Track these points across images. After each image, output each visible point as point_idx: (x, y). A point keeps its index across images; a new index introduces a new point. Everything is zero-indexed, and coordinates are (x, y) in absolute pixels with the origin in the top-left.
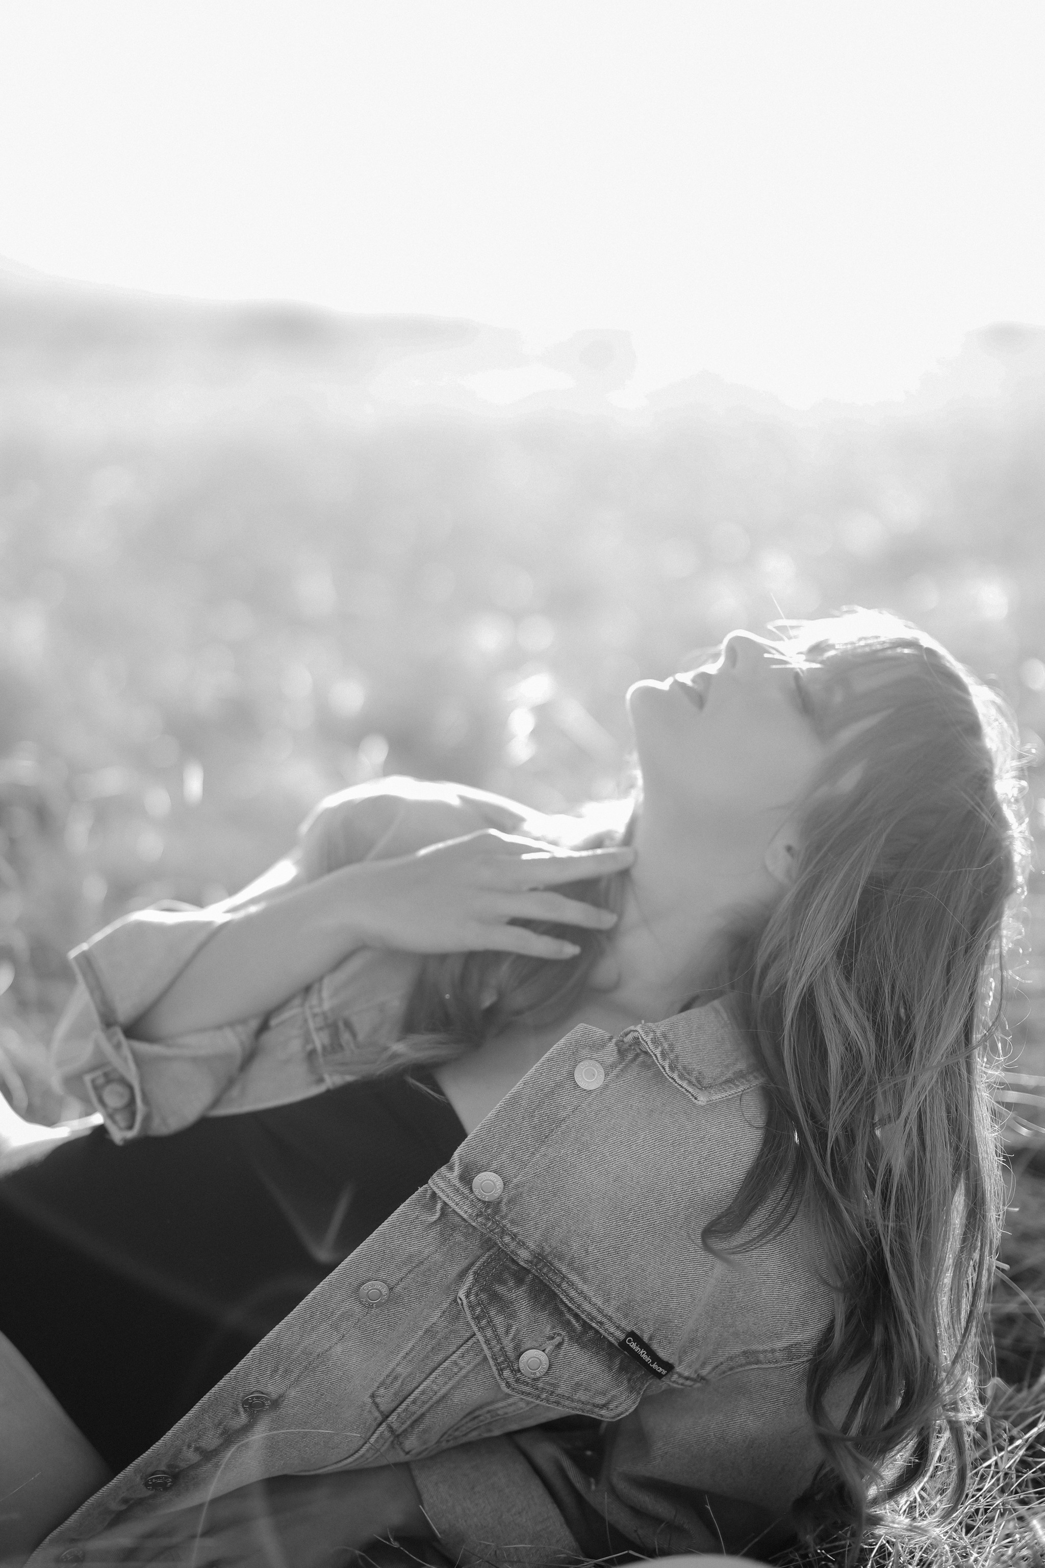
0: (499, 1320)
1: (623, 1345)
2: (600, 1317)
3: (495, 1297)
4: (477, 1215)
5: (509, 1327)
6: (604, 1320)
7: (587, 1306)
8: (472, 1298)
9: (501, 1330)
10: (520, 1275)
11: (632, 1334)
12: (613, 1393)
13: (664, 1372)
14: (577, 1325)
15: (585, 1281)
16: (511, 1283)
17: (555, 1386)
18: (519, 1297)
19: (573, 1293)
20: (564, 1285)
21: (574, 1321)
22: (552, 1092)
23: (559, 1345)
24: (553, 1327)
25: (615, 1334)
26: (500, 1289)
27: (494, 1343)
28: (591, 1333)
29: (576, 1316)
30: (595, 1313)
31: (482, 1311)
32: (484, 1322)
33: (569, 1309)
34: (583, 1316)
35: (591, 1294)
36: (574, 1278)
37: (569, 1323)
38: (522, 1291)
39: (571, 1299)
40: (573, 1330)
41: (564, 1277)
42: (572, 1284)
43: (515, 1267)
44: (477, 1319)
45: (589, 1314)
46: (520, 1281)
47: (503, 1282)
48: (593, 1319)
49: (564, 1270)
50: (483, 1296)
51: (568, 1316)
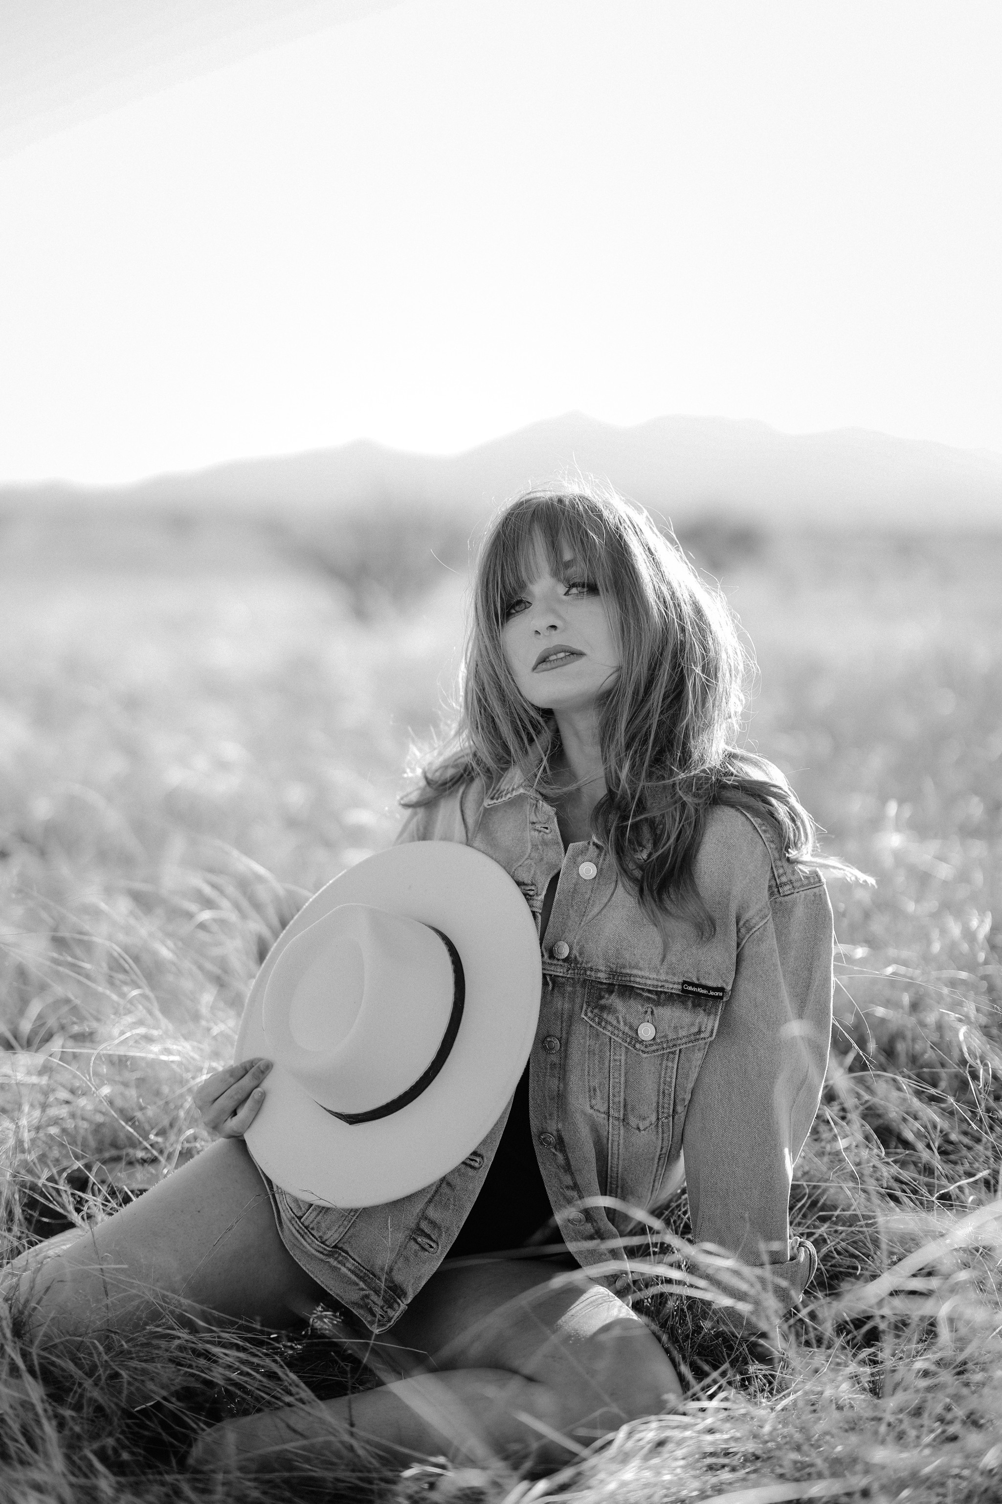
0: (610, 1018)
1: (683, 990)
2: (660, 984)
3: (603, 1008)
4: (568, 971)
5: (617, 1018)
6: (663, 983)
7: (649, 982)
8: (589, 1014)
9: (615, 1023)
10: (610, 989)
11: (685, 982)
12: (697, 1021)
13: (721, 994)
14: (653, 996)
15: (641, 969)
16: (607, 996)
17: (665, 1036)
18: (614, 1000)
19: (638, 980)
20: (632, 979)
21: (650, 995)
22: (575, 890)
23: (652, 1012)
24: (643, 1006)
25: (676, 989)
26: (603, 1002)
27: (616, 1032)
28: (663, 996)
29: (649, 991)
30: (655, 983)
31: (599, 1018)
32: (603, 1024)
33: (643, 989)
34: (651, 988)
35: (647, 974)
36: (635, 972)
37: (649, 998)
38: (613, 996)
39: (639, 983)
40: (654, 1000)
41: (631, 975)
42: (635, 976)
43: (604, 986)
44: (599, 1024)
45: (653, 986)
46: (611, 992)
47: (603, 997)
48: (657, 986)
49: (628, 971)
50: (596, 1011)
51: (646, 994)
